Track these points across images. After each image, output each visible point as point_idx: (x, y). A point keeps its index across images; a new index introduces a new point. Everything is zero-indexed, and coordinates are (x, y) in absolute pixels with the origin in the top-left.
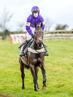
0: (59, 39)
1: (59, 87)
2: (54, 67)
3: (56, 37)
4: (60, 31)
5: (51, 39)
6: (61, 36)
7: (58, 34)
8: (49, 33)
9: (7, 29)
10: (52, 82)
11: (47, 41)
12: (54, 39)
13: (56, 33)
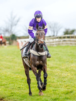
0: (67, 44)
1: (67, 94)
2: (62, 73)
3: (64, 42)
4: (68, 35)
5: (59, 44)
6: (69, 41)
7: (66, 39)
8: (57, 38)
9: (13, 33)
10: (60, 88)
11: (55, 46)
12: (62, 44)
13: (64, 38)
